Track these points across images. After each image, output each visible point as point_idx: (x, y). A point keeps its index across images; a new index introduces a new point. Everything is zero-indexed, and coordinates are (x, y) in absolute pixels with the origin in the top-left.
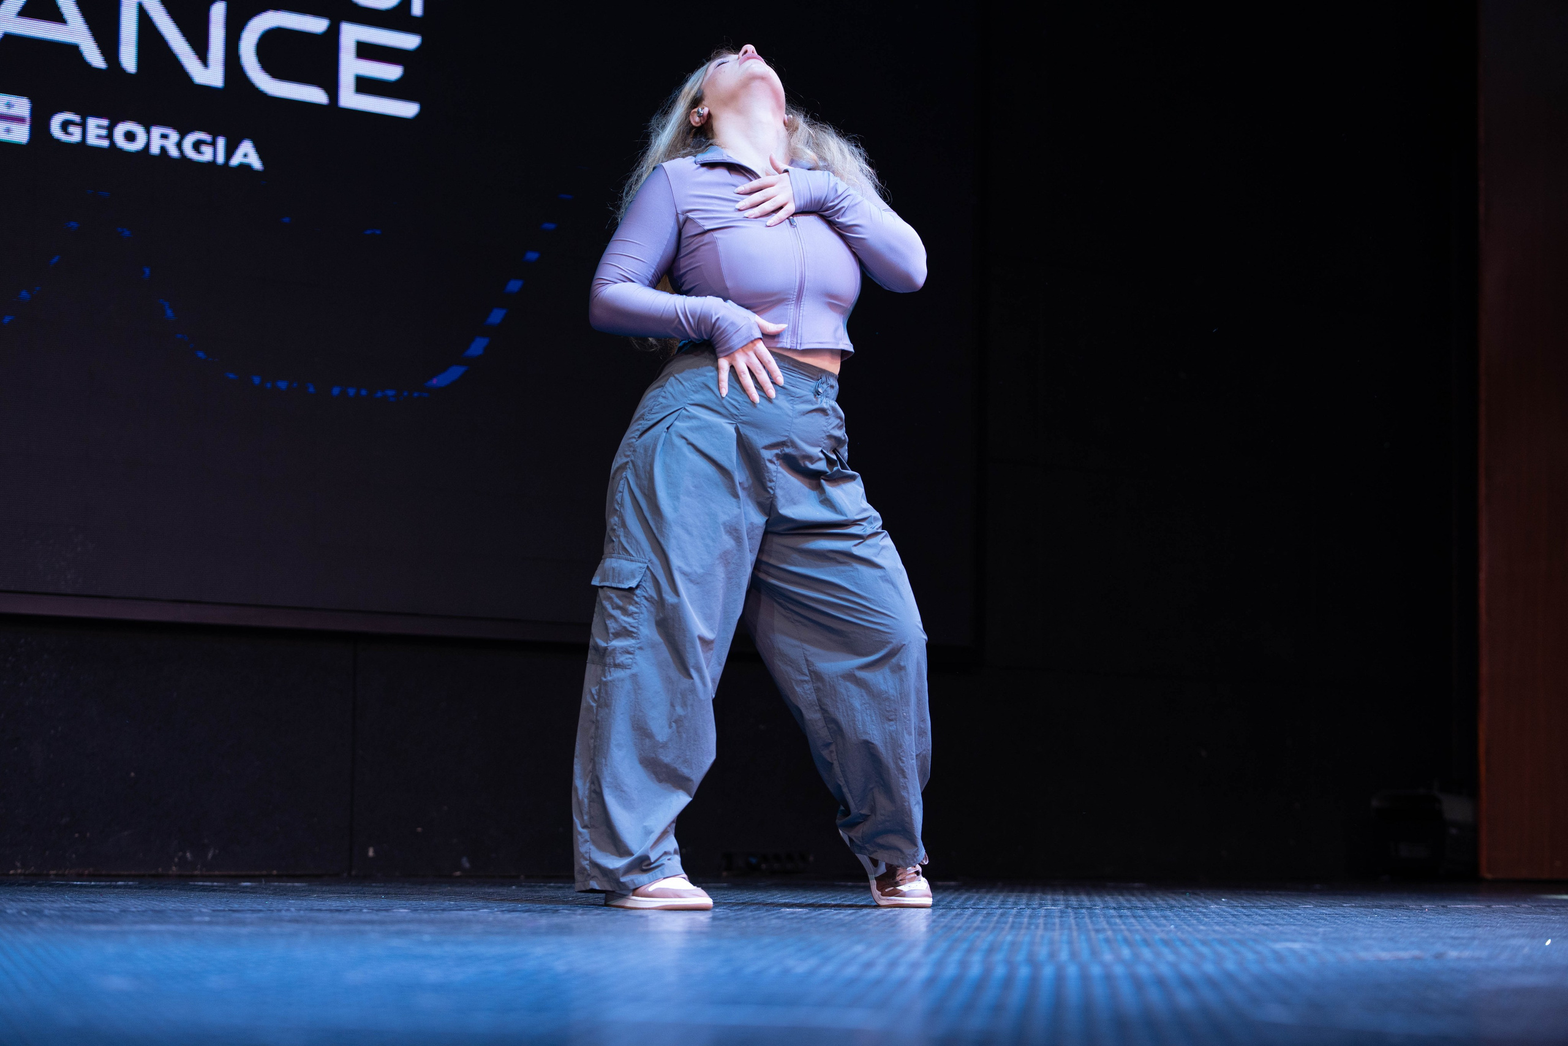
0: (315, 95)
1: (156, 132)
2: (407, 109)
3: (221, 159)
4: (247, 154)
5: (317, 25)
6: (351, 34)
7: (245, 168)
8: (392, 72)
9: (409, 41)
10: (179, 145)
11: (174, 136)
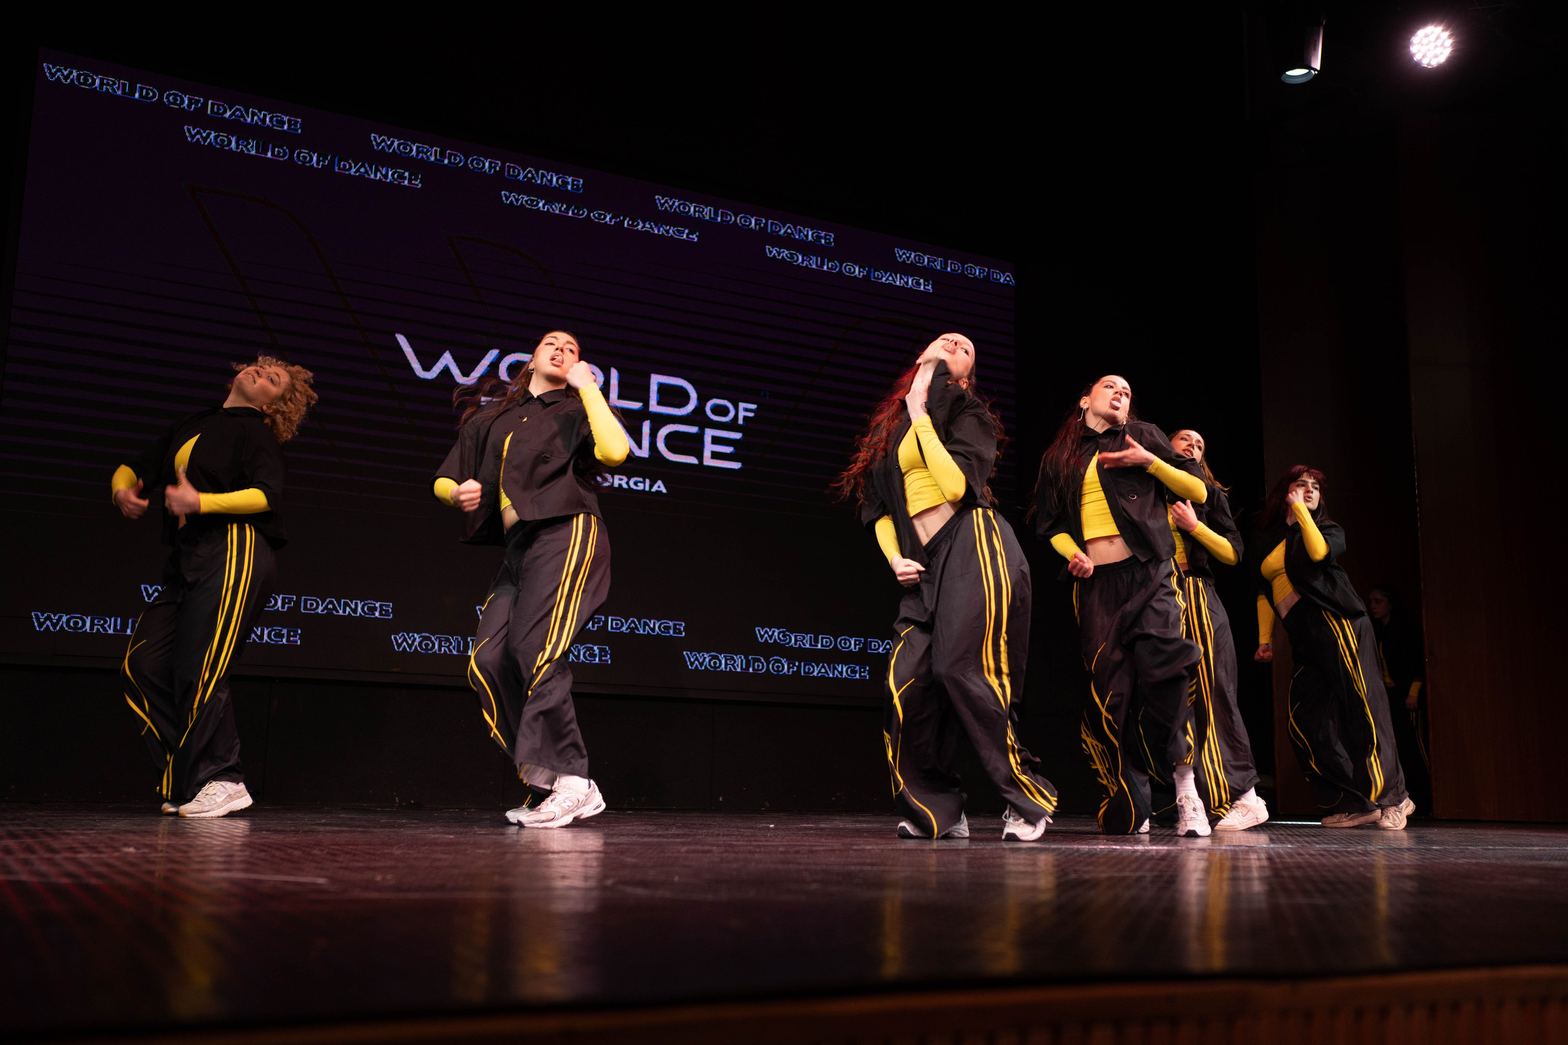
0: (693, 460)
1: (617, 477)
2: (736, 465)
3: (647, 489)
4: (660, 486)
5: (694, 430)
6: (709, 433)
7: (659, 492)
8: (729, 450)
9: (737, 436)
10: (627, 483)
11: (625, 479)
